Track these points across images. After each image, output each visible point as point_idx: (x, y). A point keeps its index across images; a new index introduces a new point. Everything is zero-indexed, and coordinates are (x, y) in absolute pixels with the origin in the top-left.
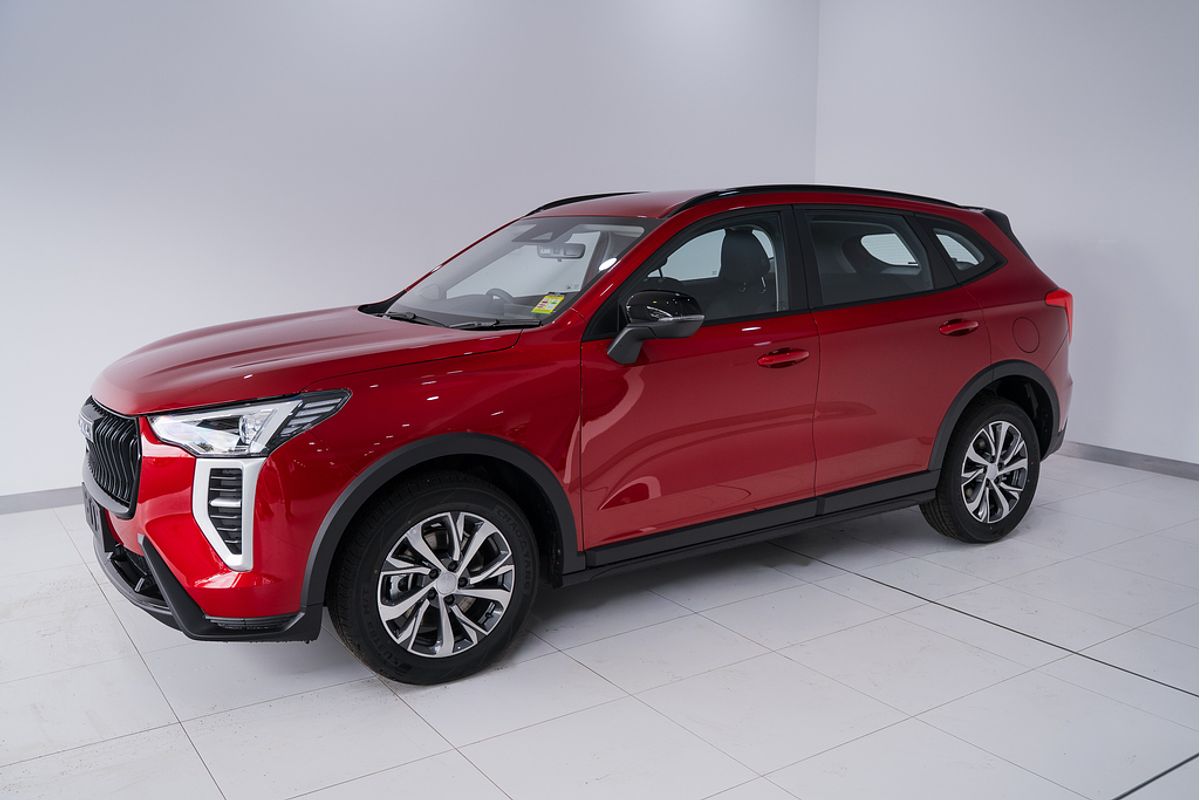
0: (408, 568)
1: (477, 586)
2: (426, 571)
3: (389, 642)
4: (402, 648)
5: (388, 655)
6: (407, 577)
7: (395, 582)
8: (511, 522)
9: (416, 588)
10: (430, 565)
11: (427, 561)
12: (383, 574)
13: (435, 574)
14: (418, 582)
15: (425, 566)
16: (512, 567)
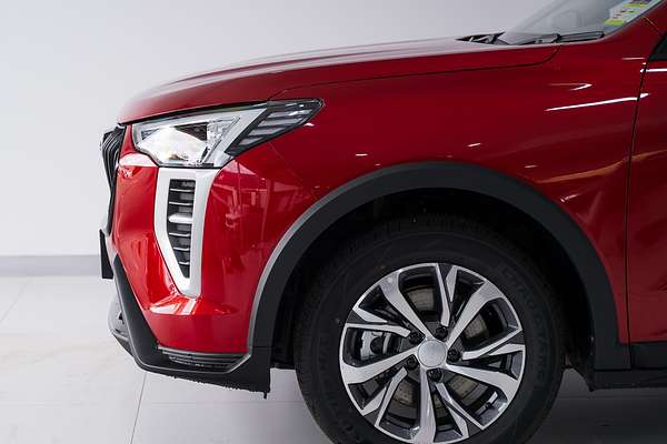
0: (381, 324)
1: (474, 364)
2: (404, 332)
3: (350, 410)
4: (367, 422)
5: (348, 426)
6: (383, 337)
7: (367, 339)
8: (520, 287)
9: (393, 351)
10: (411, 327)
11: (407, 321)
12: (347, 325)
13: (416, 338)
14: (395, 344)
15: (405, 327)
16: (522, 348)
